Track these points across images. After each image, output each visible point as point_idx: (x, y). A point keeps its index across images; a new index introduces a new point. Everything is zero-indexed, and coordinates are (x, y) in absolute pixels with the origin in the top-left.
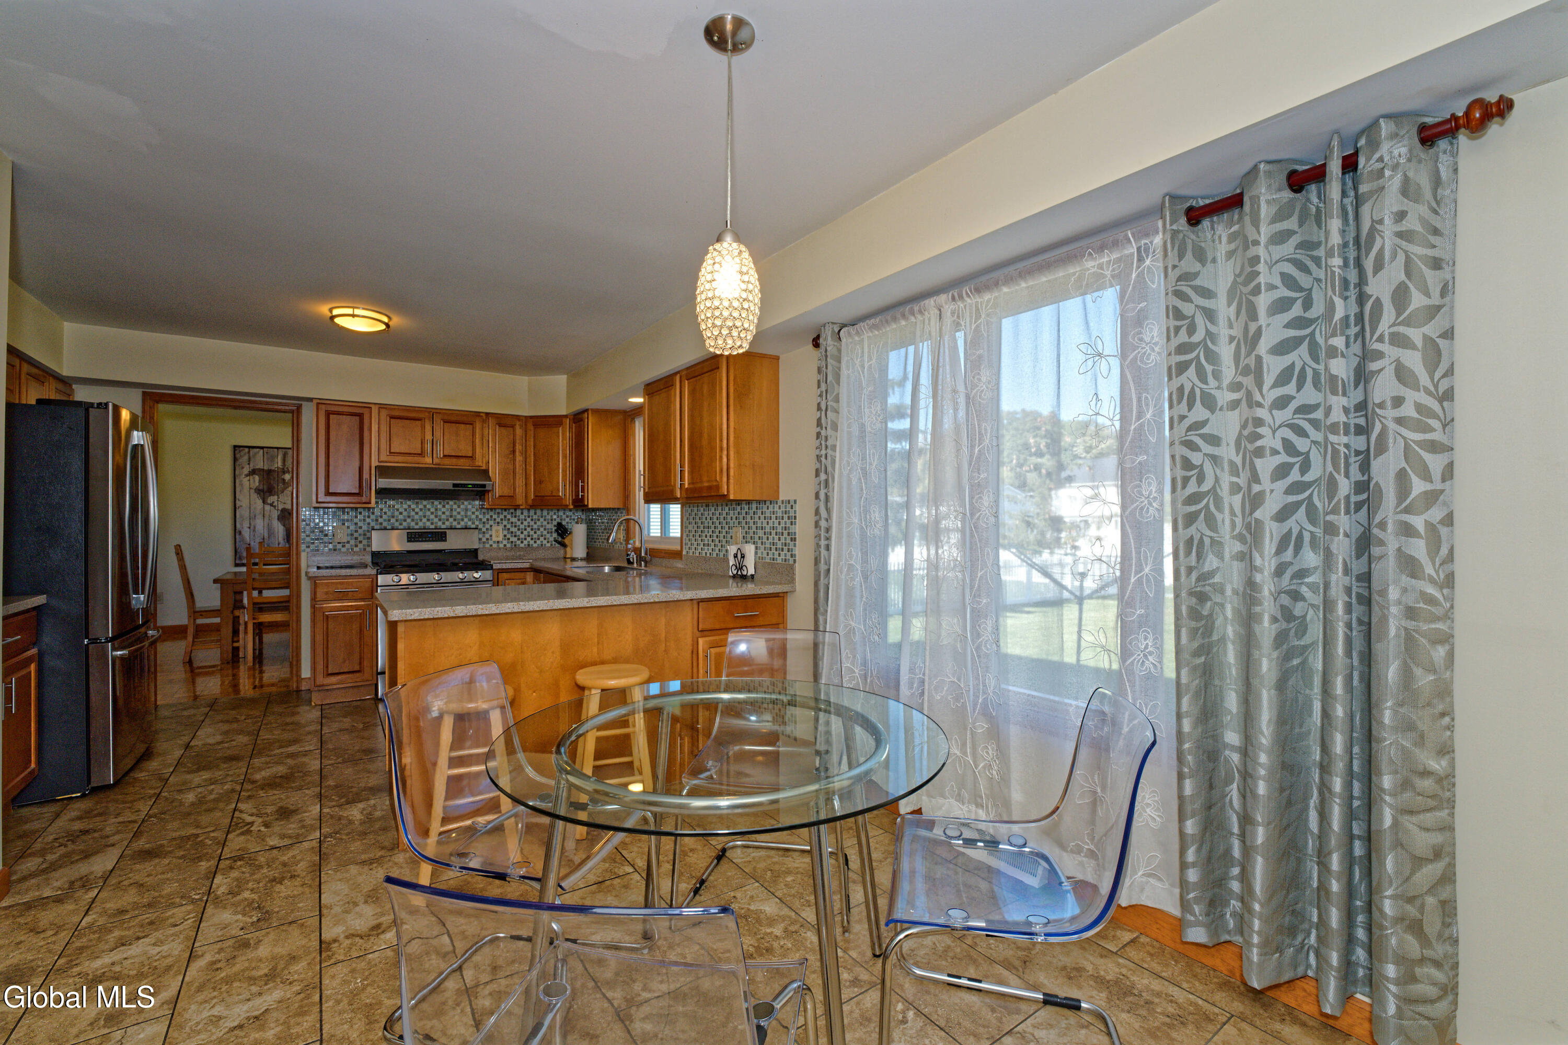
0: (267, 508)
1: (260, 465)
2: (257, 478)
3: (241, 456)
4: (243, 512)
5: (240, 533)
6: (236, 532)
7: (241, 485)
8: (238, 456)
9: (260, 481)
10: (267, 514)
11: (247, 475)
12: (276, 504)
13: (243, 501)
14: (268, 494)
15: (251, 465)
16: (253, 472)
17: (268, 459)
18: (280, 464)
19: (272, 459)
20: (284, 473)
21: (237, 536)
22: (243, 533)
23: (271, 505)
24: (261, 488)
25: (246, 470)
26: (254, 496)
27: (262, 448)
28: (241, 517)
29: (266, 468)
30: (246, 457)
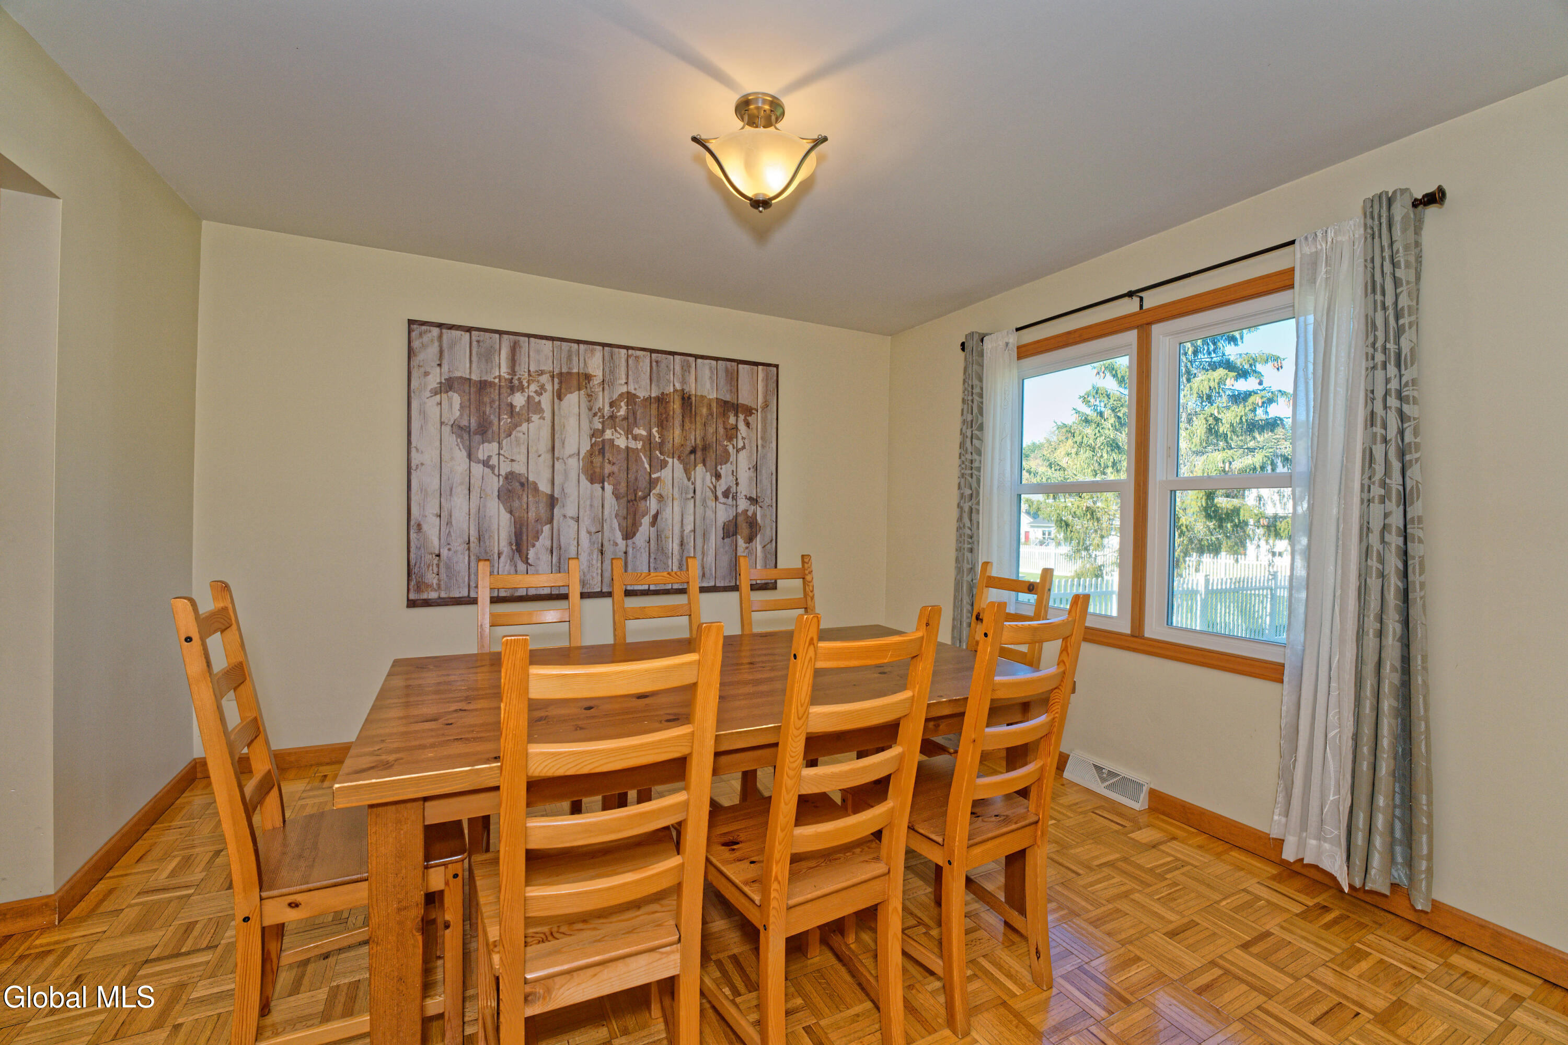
0: (478, 469)
1: (462, 370)
2: (456, 399)
3: (424, 346)
4: (426, 479)
5: (419, 526)
6: (412, 525)
7: (423, 412)
8: (416, 344)
9: (462, 407)
10: (476, 483)
11: (435, 392)
12: (494, 461)
13: (426, 455)
14: (477, 438)
15: (445, 368)
16: (448, 385)
17: (479, 355)
18: (504, 371)
19: (488, 356)
20: (512, 390)
21: (413, 536)
22: (425, 527)
23: (486, 463)
24: (464, 422)
25: (434, 380)
26: (451, 440)
27: (469, 330)
28: (423, 490)
29: (475, 377)
30: (433, 350)
